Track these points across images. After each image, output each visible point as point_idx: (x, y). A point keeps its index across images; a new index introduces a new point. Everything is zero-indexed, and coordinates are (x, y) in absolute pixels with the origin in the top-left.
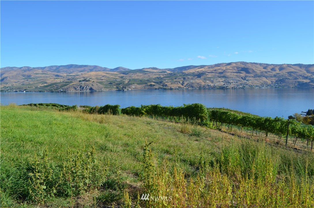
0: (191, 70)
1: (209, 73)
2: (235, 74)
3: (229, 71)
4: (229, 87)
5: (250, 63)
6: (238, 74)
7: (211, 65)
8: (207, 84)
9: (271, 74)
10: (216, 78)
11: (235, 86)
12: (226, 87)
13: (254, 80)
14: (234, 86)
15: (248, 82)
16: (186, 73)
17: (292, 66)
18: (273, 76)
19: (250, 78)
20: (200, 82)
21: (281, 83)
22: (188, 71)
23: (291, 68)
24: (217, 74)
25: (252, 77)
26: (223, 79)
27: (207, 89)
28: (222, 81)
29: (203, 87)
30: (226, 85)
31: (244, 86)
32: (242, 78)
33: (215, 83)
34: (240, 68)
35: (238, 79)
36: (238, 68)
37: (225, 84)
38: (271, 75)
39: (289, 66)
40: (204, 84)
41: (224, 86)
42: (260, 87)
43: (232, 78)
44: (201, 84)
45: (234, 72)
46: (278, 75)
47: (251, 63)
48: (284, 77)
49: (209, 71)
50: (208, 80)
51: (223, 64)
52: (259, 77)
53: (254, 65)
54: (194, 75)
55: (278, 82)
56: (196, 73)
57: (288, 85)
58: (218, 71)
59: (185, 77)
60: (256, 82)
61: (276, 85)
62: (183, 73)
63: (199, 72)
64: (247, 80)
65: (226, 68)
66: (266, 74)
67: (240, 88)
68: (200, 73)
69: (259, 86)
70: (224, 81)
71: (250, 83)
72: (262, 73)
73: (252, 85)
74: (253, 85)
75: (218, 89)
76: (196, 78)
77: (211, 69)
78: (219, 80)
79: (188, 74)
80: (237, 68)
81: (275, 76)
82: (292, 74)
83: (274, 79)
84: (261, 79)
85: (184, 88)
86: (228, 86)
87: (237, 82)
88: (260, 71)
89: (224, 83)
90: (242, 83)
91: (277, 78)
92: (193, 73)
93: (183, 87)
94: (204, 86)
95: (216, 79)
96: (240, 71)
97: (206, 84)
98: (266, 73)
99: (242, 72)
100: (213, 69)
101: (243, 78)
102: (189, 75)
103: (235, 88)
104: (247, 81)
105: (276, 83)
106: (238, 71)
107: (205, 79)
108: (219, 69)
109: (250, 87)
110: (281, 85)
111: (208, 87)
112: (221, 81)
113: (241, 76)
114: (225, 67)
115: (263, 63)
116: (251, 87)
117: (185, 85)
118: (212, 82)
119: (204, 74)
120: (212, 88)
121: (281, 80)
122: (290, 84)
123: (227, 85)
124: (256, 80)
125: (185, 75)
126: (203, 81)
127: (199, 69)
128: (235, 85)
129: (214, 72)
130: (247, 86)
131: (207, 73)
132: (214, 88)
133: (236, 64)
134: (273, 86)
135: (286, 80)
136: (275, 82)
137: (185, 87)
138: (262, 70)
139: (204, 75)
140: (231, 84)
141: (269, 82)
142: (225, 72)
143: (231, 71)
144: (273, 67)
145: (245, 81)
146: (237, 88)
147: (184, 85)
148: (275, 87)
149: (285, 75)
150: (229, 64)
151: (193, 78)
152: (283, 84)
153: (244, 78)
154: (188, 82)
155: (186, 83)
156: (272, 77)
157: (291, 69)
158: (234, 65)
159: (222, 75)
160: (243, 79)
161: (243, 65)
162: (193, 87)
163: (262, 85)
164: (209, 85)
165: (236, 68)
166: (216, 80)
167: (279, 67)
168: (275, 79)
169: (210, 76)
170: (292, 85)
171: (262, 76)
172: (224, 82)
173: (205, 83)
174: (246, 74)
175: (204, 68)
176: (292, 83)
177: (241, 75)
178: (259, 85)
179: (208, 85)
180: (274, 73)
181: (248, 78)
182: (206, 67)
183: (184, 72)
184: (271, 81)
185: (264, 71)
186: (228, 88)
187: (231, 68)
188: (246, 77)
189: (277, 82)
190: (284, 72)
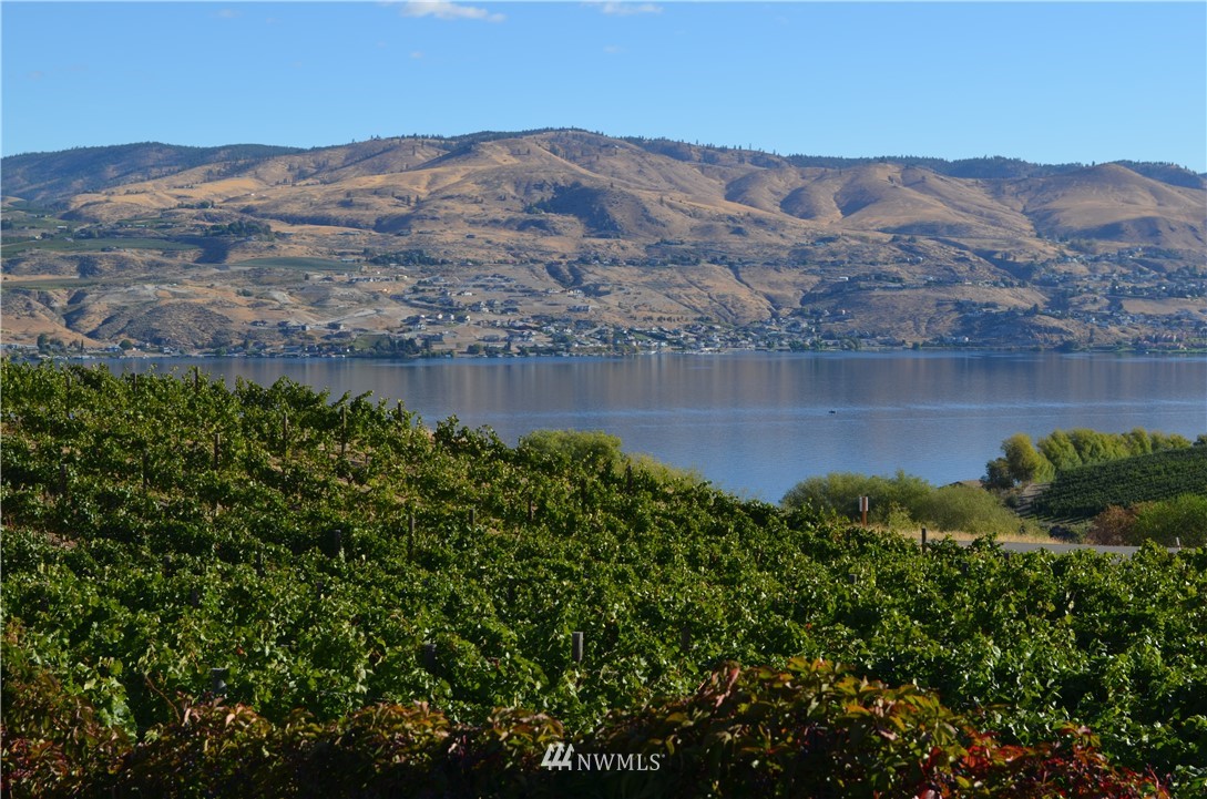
0: (149, 185)
1: (293, 220)
2: (505, 236)
3: (458, 208)
4: (449, 344)
5: (629, 140)
6: (527, 237)
7: (316, 150)
8: (273, 318)
9: (775, 239)
10: (350, 268)
11: (492, 340)
12: (428, 341)
13: (646, 284)
14: (490, 332)
15: (593, 304)
16: (103, 213)
17: (933, 180)
18: (784, 255)
19: (614, 274)
20: (221, 304)
21: (835, 316)
22: (121, 197)
23: (926, 198)
24: (361, 238)
25: (631, 263)
26: (408, 280)
27: (272, 355)
28: (397, 298)
29: (245, 346)
30: (425, 329)
31: (564, 339)
32: (553, 270)
33: (341, 312)
34: (540, 187)
35: (522, 276)
36: (526, 185)
37: (414, 321)
38: (770, 246)
39: (912, 169)
40: (251, 316)
41: (407, 336)
42: (684, 348)
43: (474, 271)
44: (225, 320)
45: (495, 223)
46: (822, 249)
47: (639, 141)
48: (863, 270)
49: (294, 209)
50: (281, 283)
51: (417, 141)
52: (684, 260)
53: (651, 164)
54: (164, 233)
55: (818, 306)
56: (188, 221)
57: (888, 331)
58: (367, 206)
59: (90, 250)
60: (658, 300)
61: (804, 325)
62: (73, 216)
63: (209, 210)
64: (593, 291)
65: (430, 184)
66: (735, 242)
67: (535, 349)
68: (220, 218)
69: (676, 333)
70: (415, 290)
71: (608, 311)
72: (708, 230)
73: (625, 324)
74: (631, 331)
75: (361, 356)
76: (187, 267)
77: (315, 191)
78: (372, 285)
79: (120, 224)
80: (517, 185)
81: (800, 257)
82: (924, 242)
83: (791, 284)
84: (695, 278)
85: (81, 349)
86: (438, 339)
87: (509, 308)
88: (694, 214)
89: (413, 313)
90: (548, 311)
91: (813, 272)
92: (165, 218)
93: (79, 337)
94: (248, 337)
95: (345, 277)
96: (543, 215)
97: (265, 313)
98: (738, 231)
99: (555, 218)
100: (329, 188)
101: (565, 270)
102: (128, 235)
103: (492, 353)
104: (588, 291)
105: (800, 313)
106: (529, 210)
107: (257, 276)
108: (376, 192)
109: (605, 341)
110: (836, 327)
111: (280, 345)
112: (388, 289)
113: (550, 253)
114: (426, 174)
115: (730, 147)
116: (617, 342)
117: (92, 322)
118: (319, 302)
119: (251, 230)
120: (315, 352)
121: (837, 291)
122: (902, 320)
123: (430, 331)
124: (657, 285)
125: (90, 236)
126: (246, 294)
127: (210, 178)
128: (493, 325)
129: (334, 212)
130: (586, 340)
131: (276, 226)
132: (333, 348)
133: (515, 153)
134: (780, 338)
135: (877, 292)
136: (798, 305)
137: (89, 342)
138: (707, 208)
139: (254, 240)
140: (461, 319)
141: (753, 304)
142: (421, 218)
143: (475, 209)
144: (800, 184)
145: (577, 298)
146: (507, 348)
147: (82, 322)
148: (795, 347)
149: (876, 251)
150: (464, 148)
151: (159, 265)
152: (853, 324)
153: (572, 270)
154: (115, 299)
155: (99, 307)
156: (775, 264)
157: (927, 206)
158: (502, 158)
159: (400, 243)
160: (562, 281)
161: (573, 159)
162: (157, 341)
163: (702, 328)
164: (293, 322)
165: (509, 189)
166: (351, 283)
167: (837, 189)
168: (801, 280)
169: (298, 251)
170: (917, 330)
171: (706, 253)
172: (407, 302)
173: (255, 306)
174: (587, 241)
175: (257, 176)
176: (913, 318)
177: (551, 243)
178: (674, 326)
179: (285, 330)
180: (797, 230)
181: (599, 271)
182: (277, 169)
183: (79, 201)
184: (768, 297)
185: (720, 218)
186: (436, 348)
187: (471, 188)
188: (583, 261)
189: (808, 308)
190: (876, 222)
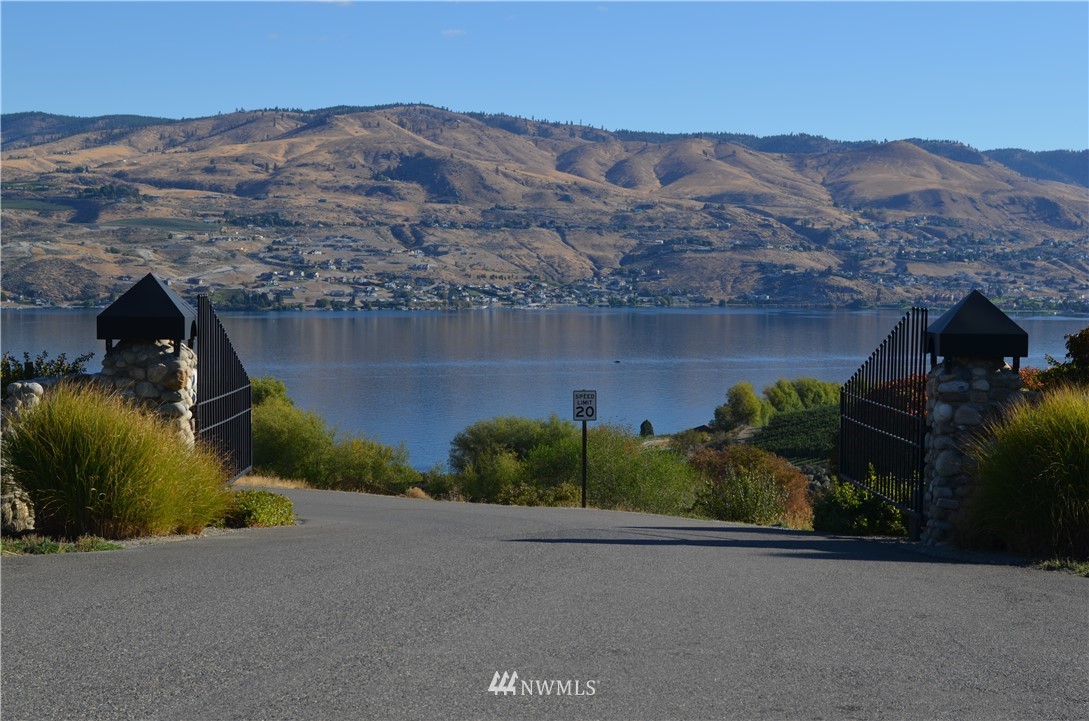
0: (31, 151)
1: (160, 184)
2: (354, 201)
3: (312, 175)
4: (298, 298)
5: (472, 115)
6: (374, 202)
7: (185, 121)
8: (137, 273)
9: (599, 206)
10: (211, 229)
11: (338, 294)
12: (279, 295)
13: (481, 246)
14: (337, 288)
15: (432, 263)
17: (743, 154)
18: (606, 220)
19: (452, 236)
20: (89, 260)
21: (651, 275)
23: (736, 171)
24: (222, 201)
25: (468, 226)
26: (263, 240)
28: (253, 256)
29: (111, 298)
30: (277, 284)
31: (404, 295)
32: (397, 232)
33: (201, 268)
34: (387, 156)
35: (368, 237)
36: (374, 155)
37: (268, 277)
38: (593, 212)
39: (725, 144)
40: (116, 271)
41: (260, 291)
42: (513, 303)
43: (325, 233)
44: (93, 275)
45: (345, 189)
46: (640, 215)
47: (480, 116)
48: (677, 234)
49: (163, 174)
50: (146, 242)
51: (278, 114)
52: (516, 224)
54: (41, 195)
55: (636, 266)
56: (64, 184)
57: (697, 289)
58: (229, 173)
60: (491, 260)
61: (623, 283)
63: (84, 174)
64: (433, 252)
65: (287, 153)
66: (563, 208)
67: (377, 303)
68: (94, 182)
69: (507, 289)
70: (270, 249)
71: (446, 269)
72: (537, 197)
73: (460, 282)
74: (466, 287)
76: (60, 226)
77: (182, 158)
78: (230, 244)
80: (366, 154)
81: (621, 222)
82: (733, 209)
83: (612, 247)
84: (525, 240)
86: (289, 293)
87: (355, 265)
88: (526, 183)
89: (266, 269)
90: (390, 269)
91: (631, 236)
92: (42, 181)
94: (114, 290)
95: (206, 237)
96: (389, 182)
97: (130, 269)
98: (566, 199)
99: (400, 185)
100: (195, 156)
101: (407, 232)
103: (337, 307)
104: (427, 251)
105: (619, 273)
106: (376, 177)
107: (125, 235)
108: (237, 159)
109: (441, 296)
110: (651, 285)
112: (245, 248)
113: (394, 217)
114: (284, 144)
115: (563, 122)
116: (452, 297)
118: (180, 259)
119: (121, 193)
121: (653, 253)
122: (710, 279)
123: (282, 287)
124: (491, 247)
126: (114, 251)
127: (87, 145)
128: (339, 281)
129: (198, 177)
130: (425, 296)
131: (145, 190)
133: (366, 126)
134: (601, 295)
135: (689, 254)
136: (618, 266)
138: (538, 177)
139: (123, 203)
140: (310, 276)
141: (577, 263)
142: (278, 184)
143: (327, 176)
144: (624, 156)
145: (417, 257)
146: (352, 302)
148: (613, 303)
149: (689, 218)
150: (319, 120)
151: (35, 224)
152: (666, 283)
153: (414, 232)
156: (598, 228)
157: (737, 177)
158: (354, 130)
159: (258, 206)
160: (405, 242)
161: (419, 131)
162: (30, 294)
163: (530, 285)
165: (359, 158)
166: (210, 242)
167: (656, 161)
168: (621, 243)
169: (164, 213)
170: (724, 289)
171: (536, 218)
172: (262, 260)
173: (121, 262)
174: (429, 206)
175: (131, 144)
176: (720, 277)
177: (395, 207)
178: (505, 283)
180: (619, 198)
181: (439, 233)
182: (149, 137)
184: (591, 258)
185: (549, 186)
186: (287, 301)
187: (324, 157)
188: (425, 224)
189: (627, 268)
190: (690, 190)
